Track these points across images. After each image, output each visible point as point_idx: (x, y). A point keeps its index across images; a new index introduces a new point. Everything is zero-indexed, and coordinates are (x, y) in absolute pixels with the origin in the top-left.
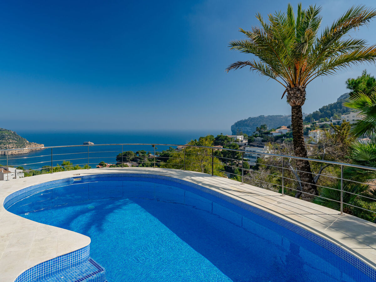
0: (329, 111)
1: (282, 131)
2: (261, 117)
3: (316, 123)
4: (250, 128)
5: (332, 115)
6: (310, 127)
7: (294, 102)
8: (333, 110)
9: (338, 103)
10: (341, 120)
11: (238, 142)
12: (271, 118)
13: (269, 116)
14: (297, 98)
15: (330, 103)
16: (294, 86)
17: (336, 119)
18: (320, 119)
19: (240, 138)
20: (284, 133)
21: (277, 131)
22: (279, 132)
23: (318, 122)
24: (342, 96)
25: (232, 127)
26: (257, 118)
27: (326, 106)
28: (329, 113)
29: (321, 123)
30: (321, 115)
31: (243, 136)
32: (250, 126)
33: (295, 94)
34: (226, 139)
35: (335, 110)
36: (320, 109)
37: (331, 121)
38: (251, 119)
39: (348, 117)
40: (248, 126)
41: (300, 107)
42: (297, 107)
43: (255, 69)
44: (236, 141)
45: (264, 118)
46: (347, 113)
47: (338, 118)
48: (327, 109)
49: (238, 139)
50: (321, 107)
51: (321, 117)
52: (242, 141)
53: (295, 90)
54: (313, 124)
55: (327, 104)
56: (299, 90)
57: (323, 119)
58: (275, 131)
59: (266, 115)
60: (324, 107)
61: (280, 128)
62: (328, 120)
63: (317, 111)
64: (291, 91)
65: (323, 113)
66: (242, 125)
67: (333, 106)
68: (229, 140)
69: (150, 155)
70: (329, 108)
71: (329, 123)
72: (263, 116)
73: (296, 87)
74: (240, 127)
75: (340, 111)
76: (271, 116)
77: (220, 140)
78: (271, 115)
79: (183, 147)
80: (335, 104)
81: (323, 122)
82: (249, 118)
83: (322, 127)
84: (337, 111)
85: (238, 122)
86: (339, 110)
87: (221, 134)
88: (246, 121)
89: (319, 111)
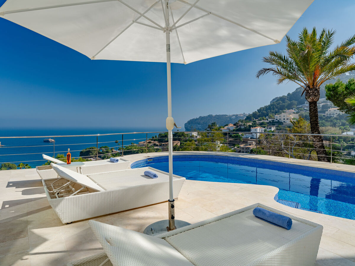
0: (265, 112)
1: (230, 128)
2: (210, 116)
3: (256, 121)
4: (200, 126)
5: (268, 115)
6: (251, 124)
7: (313, 99)
8: (268, 111)
9: (271, 105)
10: (275, 118)
11: (193, 137)
12: (219, 117)
13: (216, 115)
14: (315, 96)
15: (266, 105)
16: (313, 87)
17: (271, 118)
18: (259, 118)
19: (195, 134)
20: (232, 129)
21: (226, 127)
22: (227, 129)
23: (258, 121)
24: (274, 100)
25: (185, 124)
26: (206, 117)
27: (263, 108)
28: (265, 113)
29: (260, 122)
30: (259, 115)
31: (197, 133)
32: (200, 124)
33: (314, 93)
34: (183, 135)
35: (269, 111)
36: (258, 110)
37: (268, 120)
38: (201, 118)
39: (280, 116)
40: (199, 124)
41: (316, 102)
42: (315, 103)
43: (277, 74)
44: (191, 137)
45: (212, 117)
46: (278, 113)
47: (272, 117)
48: (263, 110)
49: (193, 135)
50: (259, 108)
51: (259, 116)
52: (196, 137)
53: (314, 90)
54: (254, 122)
55: (263, 106)
56: (316, 90)
57: (262, 118)
58: (224, 128)
59: (214, 114)
60: (261, 108)
61: (227, 125)
62: (265, 119)
63: (256, 112)
64: (310, 90)
65: (261, 113)
66: (194, 123)
67: (268, 107)
68: (185, 136)
69: (113, 150)
70: (265, 109)
71: (266, 121)
72: (212, 115)
73: (314, 87)
74: (192, 125)
75: (273, 112)
76: (218, 116)
77: (178, 136)
78: (218, 114)
79: (144, 143)
80: (269, 106)
81: (261, 120)
82: (200, 117)
83: (261, 125)
84: (271, 111)
85: (191, 120)
86: (273, 110)
87: (178, 130)
88: (197, 119)
89: (257, 111)
